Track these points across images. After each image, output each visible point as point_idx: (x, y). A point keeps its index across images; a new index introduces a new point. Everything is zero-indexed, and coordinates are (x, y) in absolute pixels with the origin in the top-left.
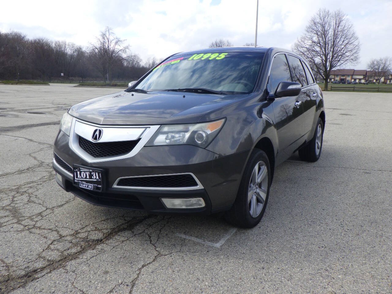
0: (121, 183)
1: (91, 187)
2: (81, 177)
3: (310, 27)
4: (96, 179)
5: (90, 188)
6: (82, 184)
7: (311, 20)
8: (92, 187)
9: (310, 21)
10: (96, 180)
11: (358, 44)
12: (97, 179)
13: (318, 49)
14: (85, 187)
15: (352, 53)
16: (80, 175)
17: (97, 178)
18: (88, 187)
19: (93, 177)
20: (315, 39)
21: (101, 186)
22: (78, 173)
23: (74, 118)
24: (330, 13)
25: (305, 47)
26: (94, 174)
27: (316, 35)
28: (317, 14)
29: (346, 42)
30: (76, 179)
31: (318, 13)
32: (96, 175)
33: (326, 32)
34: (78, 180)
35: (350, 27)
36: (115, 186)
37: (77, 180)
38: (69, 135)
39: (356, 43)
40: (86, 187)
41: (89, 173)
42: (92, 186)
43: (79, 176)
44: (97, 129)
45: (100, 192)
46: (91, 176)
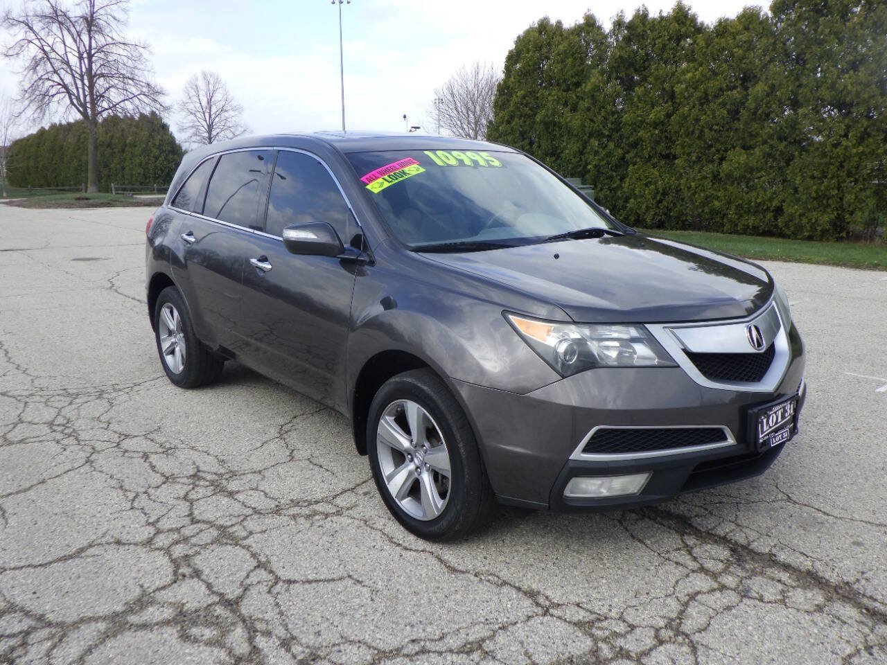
2: (768, 428)
6: (774, 440)
10: (789, 417)
12: (791, 414)
14: (780, 440)
16: (768, 423)
17: (792, 411)
18: (782, 438)
19: (786, 414)
22: (765, 421)
23: (646, 325)
30: (760, 436)
32: (790, 408)
34: (763, 437)
41: (782, 410)
42: (787, 431)
43: (765, 428)
46: (783, 415)
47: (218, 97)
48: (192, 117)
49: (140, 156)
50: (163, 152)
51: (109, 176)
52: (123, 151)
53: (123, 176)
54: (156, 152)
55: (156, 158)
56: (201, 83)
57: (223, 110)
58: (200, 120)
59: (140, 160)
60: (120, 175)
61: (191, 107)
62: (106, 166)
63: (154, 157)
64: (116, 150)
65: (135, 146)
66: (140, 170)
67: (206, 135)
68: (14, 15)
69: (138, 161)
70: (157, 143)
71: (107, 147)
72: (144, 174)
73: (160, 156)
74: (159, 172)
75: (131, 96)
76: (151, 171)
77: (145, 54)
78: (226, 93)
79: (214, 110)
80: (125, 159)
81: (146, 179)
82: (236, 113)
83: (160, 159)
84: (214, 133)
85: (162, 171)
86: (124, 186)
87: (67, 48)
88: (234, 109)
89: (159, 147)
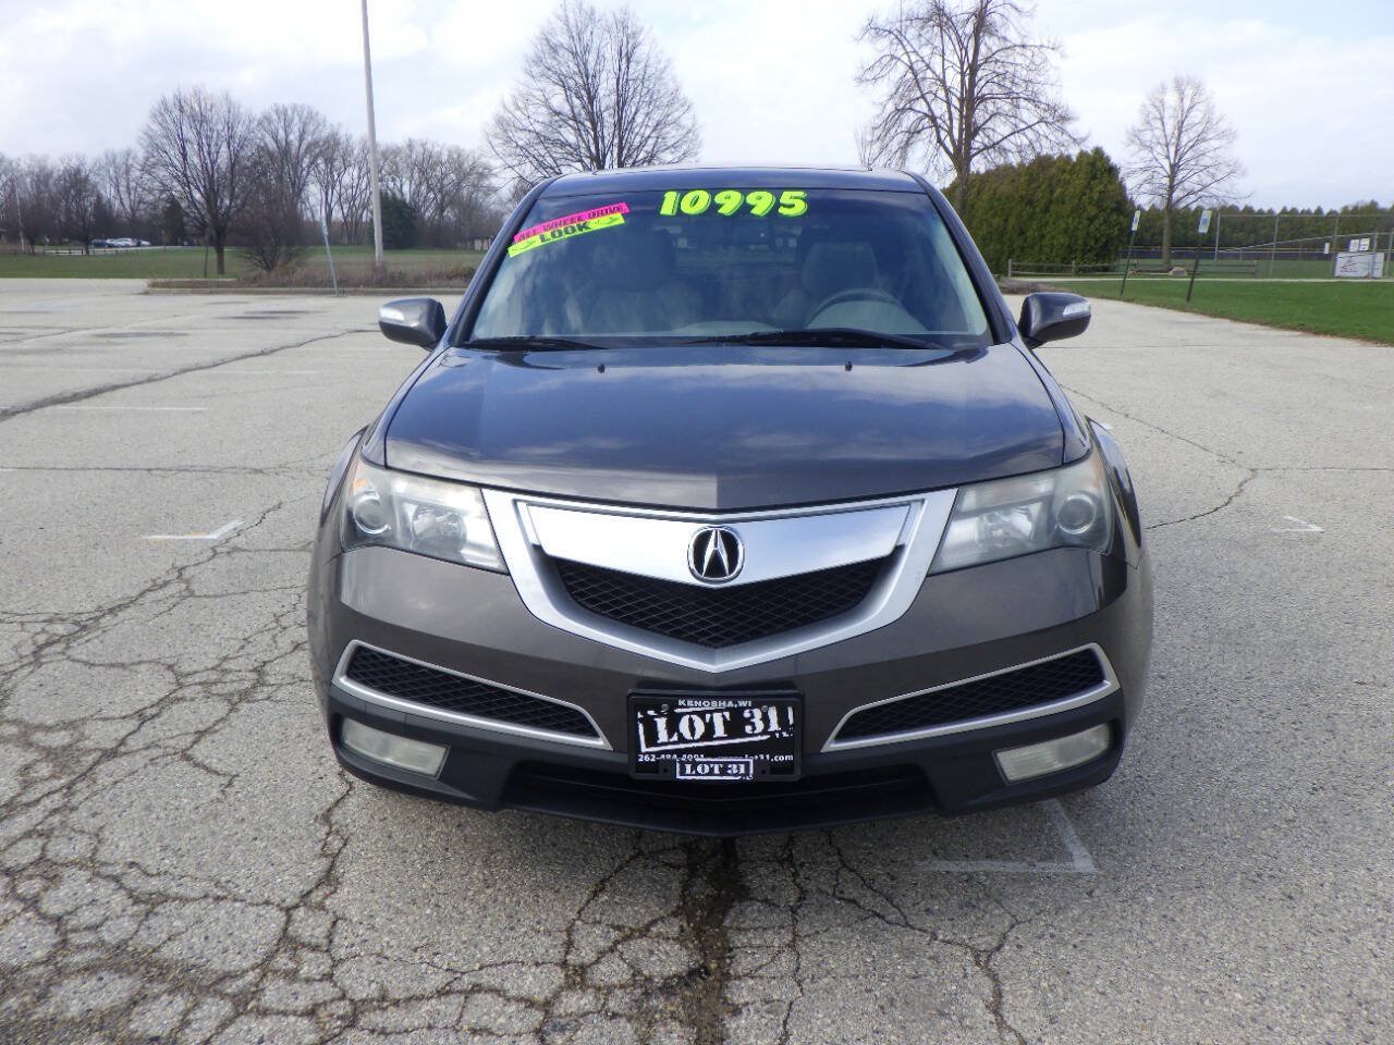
0: (858, 727)
1: (740, 769)
2: (675, 738)
3: (538, 61)
4: (765, 732)
5: (736, 775)
6: (688, 767)
7: (538, 34)
8: (747, 769)
9: (534, 40)
10: (765, 737)
11: (693, 126)
12: (773, 733)
13: (571, 137)
14: (711, 772)
15: (678, 154)
16: (673, 727)
17: (774, 726)
18: (723, 771)
19: (748, 729)
20: (558, 100)
21: (789, 758)
22: (661, 723)
23: (485, 491)
24: (597, 15)
25: (531, 128)
26: (758, 713)
27: (559, 89)
28: (558, 17)
29: (656, 116)
30: (644, 749)
31: (560, 12)
32: (765, 719)
33: (590, 81)
34: (658, 754)
35: (662, 65)
36: (831, 746)
37: (649, 753)
38: (503, 569)
39: (686, 121)
40: (716, 771)
41: (727, 714)
42: (747, 764)
43: (663, 736)
44: (709, 533)
45: (795, 780)
46: (736, 725)
47: (1196, 116)
48: (1145, 154)
49: (1068, 217)
50: (1103, 210)
51: (1023, 249)
52: (1046, 210)
53: (1041, 249)
54: (1092, 211)
55: (1091, 220)
56: (1171, 99)
57: (1200, 139)
58: (1159, 157)
59: (1067, 224)
60: (1037, 248)
61: (1147, 136)
62: (1022, 233)
63: (1088, 219)
64: (1038, 210)
65: (1063, 203)
66: (1063, 240)
67: (1166, 181)
68: (881, 22)
69: (1063, 225)
70: (1096, 196)
71: (1027, 205)
72: (1069, 245)
73: (1096, 217)
74: (1092, 243)
75: (1022, 126)
76: (1080, 242)
77: (1053, 57)
78: (1209, 111)
79: (1184, 139)
80: (1047, 223)
81: (1071, 252)
82: (1224, 142)
83: (1097, 221)
84: (1180, 176)
85: (1097, 241)
86: (1039, 264)
87: (946, 63)
88: (1222, 135)
89: (1099, 204)
